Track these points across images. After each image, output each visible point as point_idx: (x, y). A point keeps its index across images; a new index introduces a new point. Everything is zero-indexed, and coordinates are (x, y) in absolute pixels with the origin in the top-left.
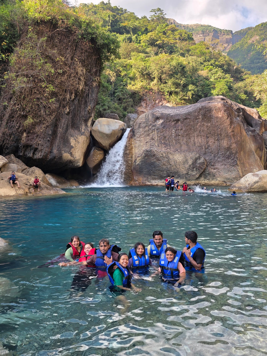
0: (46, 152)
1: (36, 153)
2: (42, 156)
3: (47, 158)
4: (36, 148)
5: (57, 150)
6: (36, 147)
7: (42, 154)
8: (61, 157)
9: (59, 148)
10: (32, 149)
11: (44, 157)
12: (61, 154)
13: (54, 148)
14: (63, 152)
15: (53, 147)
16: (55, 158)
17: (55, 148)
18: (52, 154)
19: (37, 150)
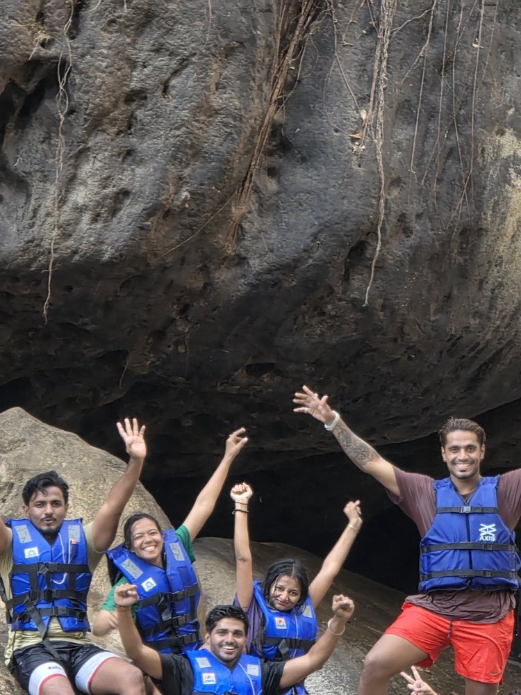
0: (213, 137)
1: (19, 164)
2: (131, 210)
3: (209, 259)
4: (37, 62)
5: (403, 110)
6: (34, 43)
7: (139, 177)
8: (471, 234)
9: (443, 65)
11: (166, 239)
12: (475, 188)
13: (343, 70)
14: (510, 144)
15: (325, 47)
16: (357, 252)
17: (365, 75)
18: (300, 177)
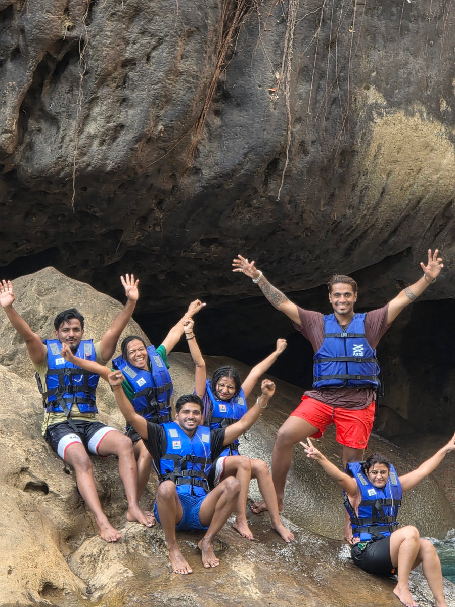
0: (179, 90)
1: (52, 107)
2: (125, 138)
3: (175, 170)
4: (61, 42)
5: (304, 73)
6: (63, 28)
7: (131, 116)
8: (347, 154)
9: (330, 43)
10: (16, 54)
11: (148, 156)
12: (350, 124)
13: (264, 46)
14: (373, 96)
15: (252, 31)
16: (273, 165)
17: (278, 47)
18: (236, 116)
19: (76, 70)
